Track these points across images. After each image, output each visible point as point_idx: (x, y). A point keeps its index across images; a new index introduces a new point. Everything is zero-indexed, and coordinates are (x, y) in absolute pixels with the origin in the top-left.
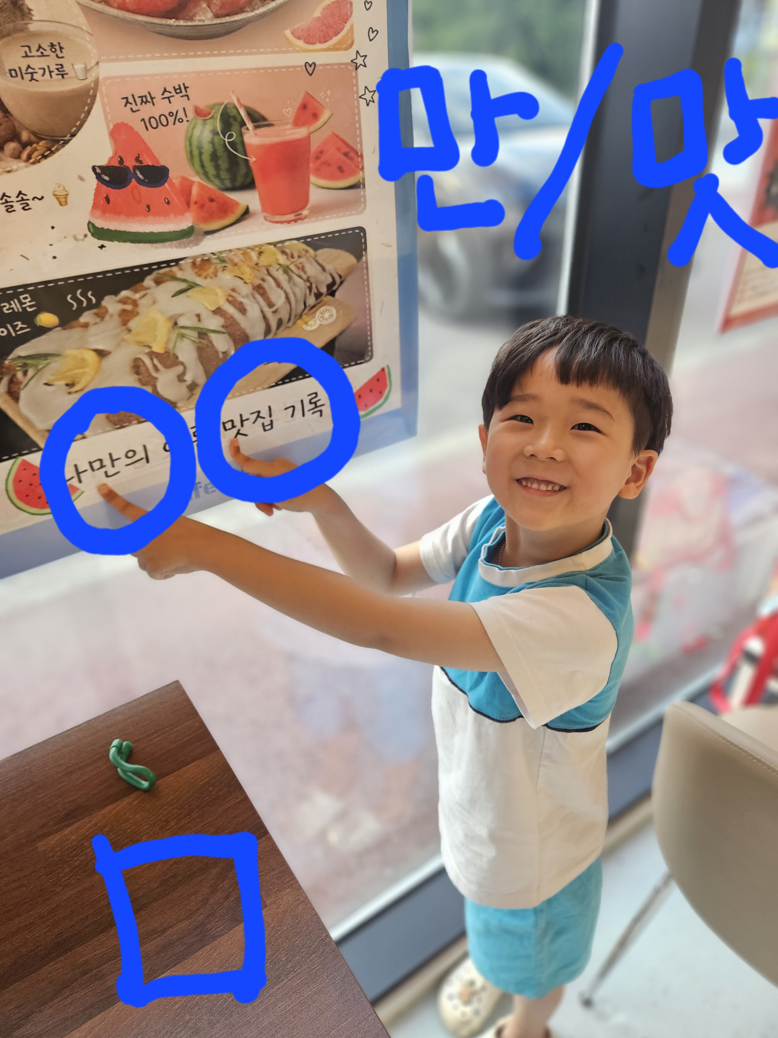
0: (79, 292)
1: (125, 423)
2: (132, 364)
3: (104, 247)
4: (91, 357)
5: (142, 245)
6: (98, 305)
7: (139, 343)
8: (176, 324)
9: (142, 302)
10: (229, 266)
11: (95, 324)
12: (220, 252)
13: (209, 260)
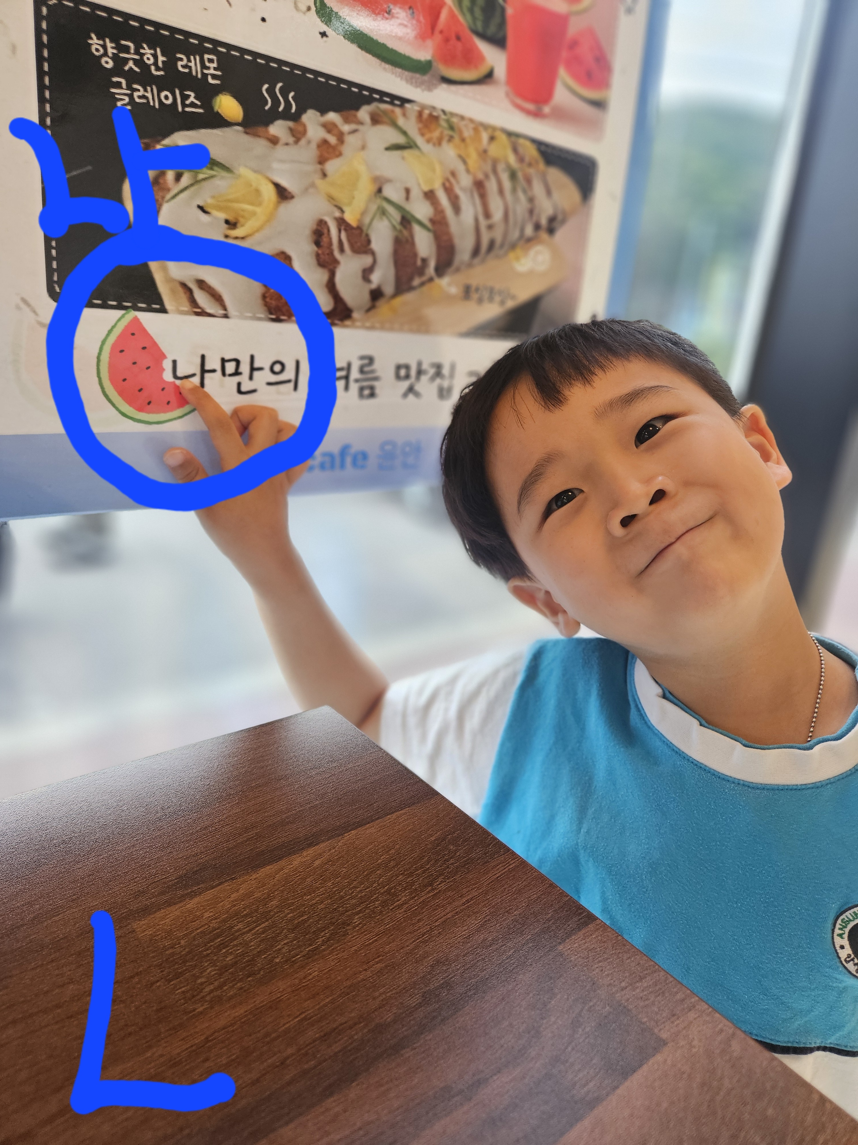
0: (280, 85)
1: (284, 315)
2: (315, 227)
3: (327, 36)
4: (269, 193)
5: (369, 56)
6: (296, 117)
7: (331, 198)
8: (380, 191)
9: (350, 139)
10: (457, 140)
11: (287, 144)
12: (452, 114)
13: (436, 118)
